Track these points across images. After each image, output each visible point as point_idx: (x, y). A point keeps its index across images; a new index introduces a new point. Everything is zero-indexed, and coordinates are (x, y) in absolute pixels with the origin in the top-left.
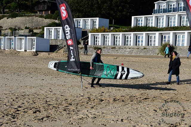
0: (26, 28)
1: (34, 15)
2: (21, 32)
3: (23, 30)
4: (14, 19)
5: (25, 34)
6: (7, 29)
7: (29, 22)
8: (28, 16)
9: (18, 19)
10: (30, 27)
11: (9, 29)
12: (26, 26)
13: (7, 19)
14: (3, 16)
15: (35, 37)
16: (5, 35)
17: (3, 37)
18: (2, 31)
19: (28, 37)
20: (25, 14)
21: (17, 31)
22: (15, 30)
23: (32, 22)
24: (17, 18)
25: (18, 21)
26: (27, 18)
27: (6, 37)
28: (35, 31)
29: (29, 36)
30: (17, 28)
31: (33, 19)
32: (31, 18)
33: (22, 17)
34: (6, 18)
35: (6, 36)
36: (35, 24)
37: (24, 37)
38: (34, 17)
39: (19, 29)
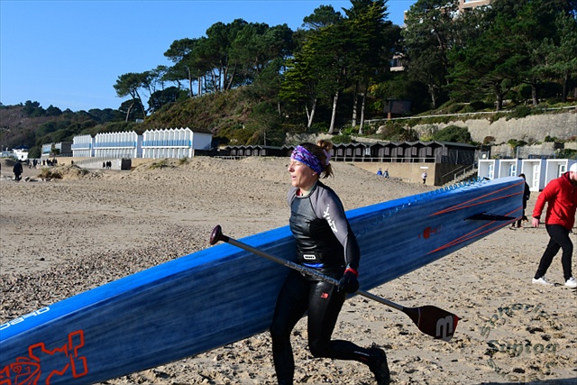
0: (548, 139)
1: (569, 109)
2: (535, 149)
3: (539, 143)
4: (522, 120)
5: (545, 154)
6: (504, 143)
7: (557, 126)
8: (556, 112)
9: (531, 119)
10: (558, 137)
11: (509, 142)
12: (548, 134)
13: (507, 120)
14: (497, 114)
15: (567, 160)
16: (499, 157)
17: (494, 160)
18: (493, 148)
19: (548, 160)
20: (547, 107)
21: (526, 147)
22: (522, 143)
23: (564, 126)
24: (528, 117)
25: (529, 124)
26: (553, 117)
27: (501, 160)
28: (568, 146)
29: (552, 157)
30: (526, 140)
31: (567, 118)
32: (561, 115)
33: (542, 116)
34: (504, 119)
35: (501, 158)
36: (570, 130)
37: (540, 160)
38: (570, 114)
39: (532, 141)
